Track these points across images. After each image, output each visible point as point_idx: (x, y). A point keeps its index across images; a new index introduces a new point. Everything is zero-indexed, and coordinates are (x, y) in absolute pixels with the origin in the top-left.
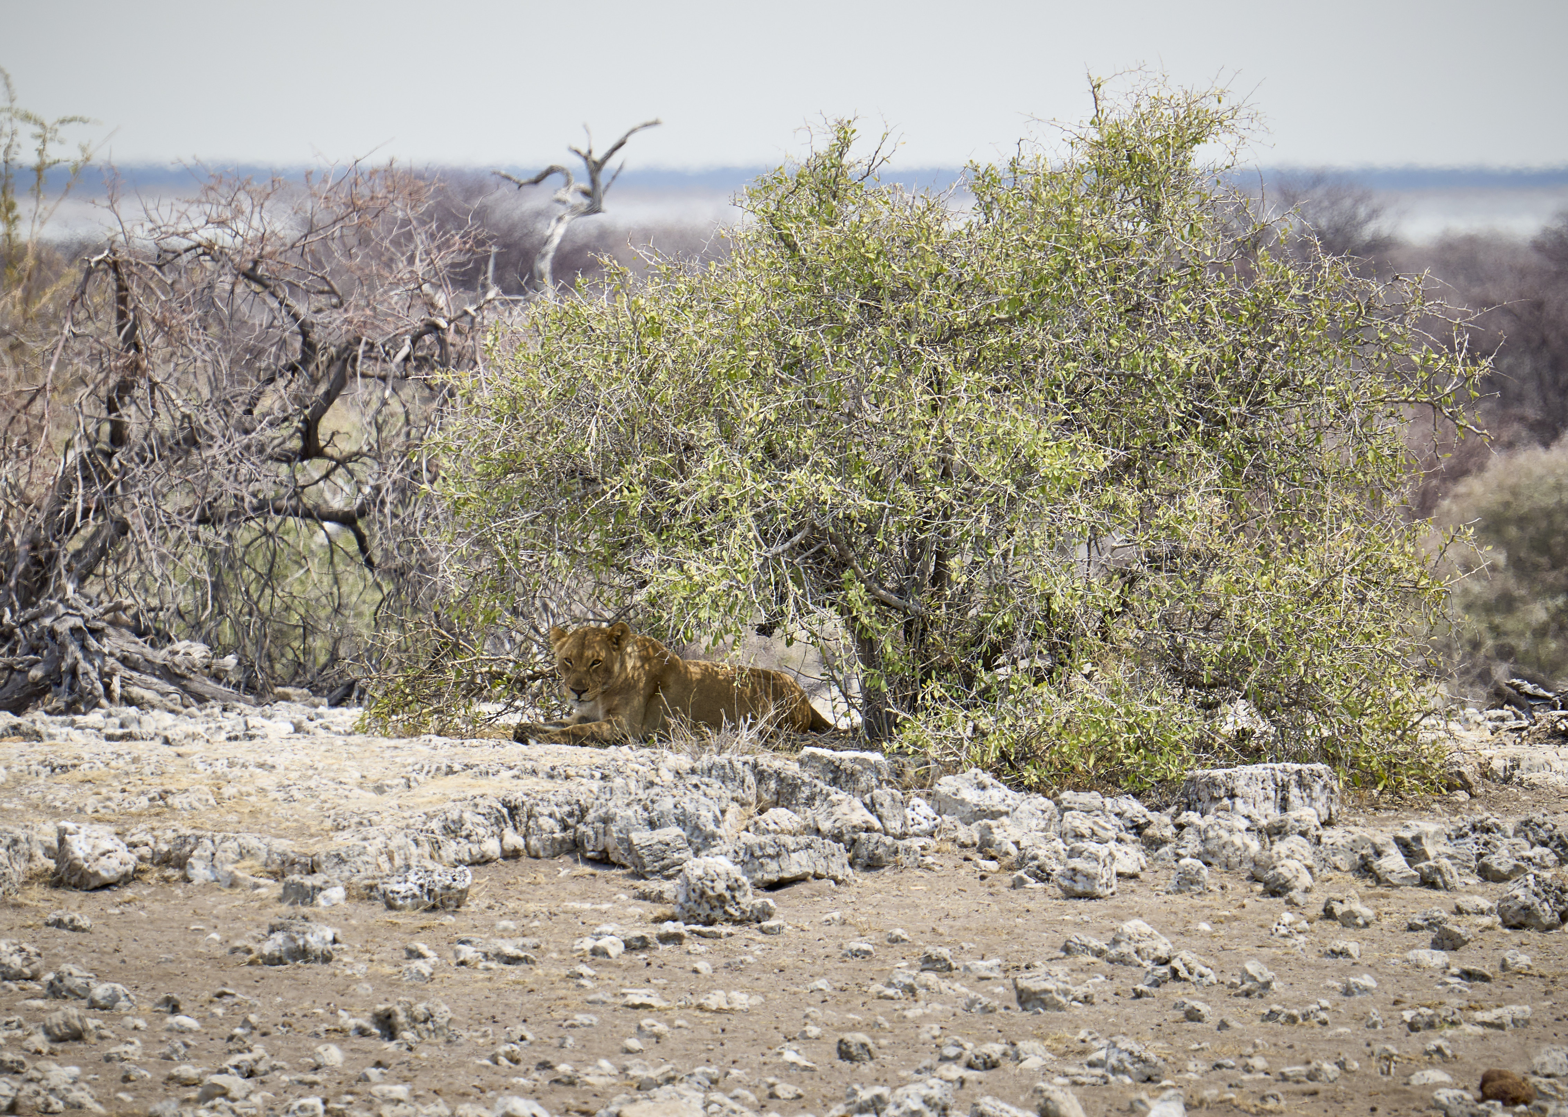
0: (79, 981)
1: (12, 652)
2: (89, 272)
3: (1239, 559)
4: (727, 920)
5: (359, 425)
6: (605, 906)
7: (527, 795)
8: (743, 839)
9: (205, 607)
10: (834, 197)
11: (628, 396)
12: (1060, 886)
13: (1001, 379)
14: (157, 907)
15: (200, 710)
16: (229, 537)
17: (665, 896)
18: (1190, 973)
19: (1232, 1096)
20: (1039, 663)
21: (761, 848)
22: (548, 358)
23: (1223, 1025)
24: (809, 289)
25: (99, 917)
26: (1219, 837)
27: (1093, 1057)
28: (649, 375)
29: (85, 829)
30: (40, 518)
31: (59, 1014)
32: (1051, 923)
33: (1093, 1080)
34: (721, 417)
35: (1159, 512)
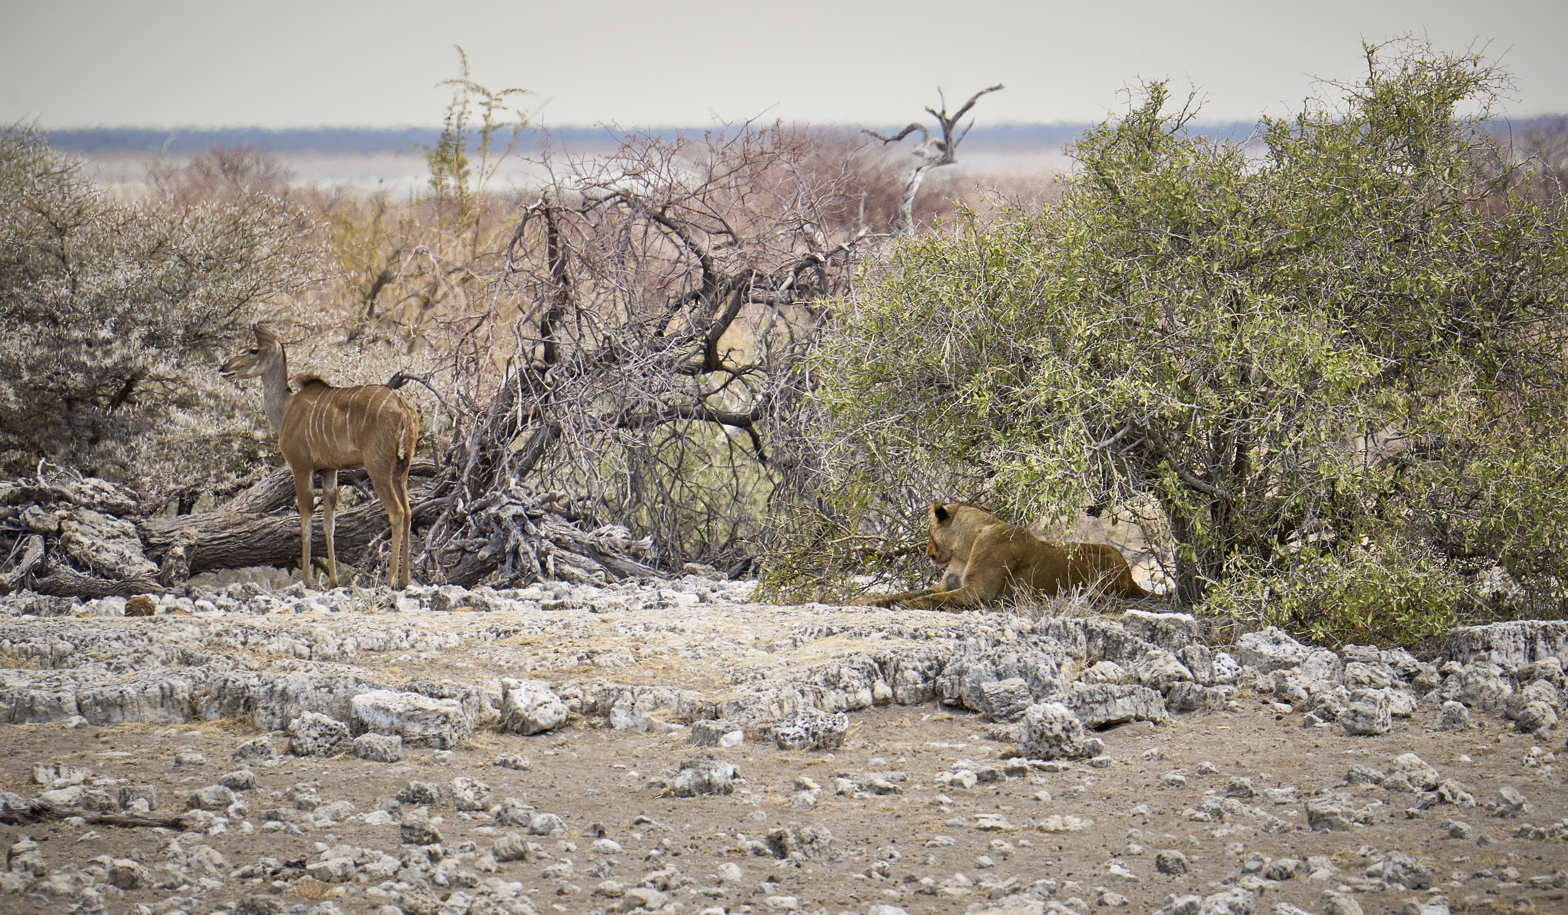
0: (521, 812)
1: (464, 535)
2: (526, 218)
3: (1494, 448)
4: (1063, 756)
5: (752, 343)
6: (961, 746)
7: (894, 652)
8: (1076, 688)
9: (625, 497)
10: (1149, 148)
11: (976, 316)
12: (1344, 725)
13: (1291, 299)
14: (586, 749)
15: (622, 584)
16: (645, 438)
17: (1011, 736)
18: (1454, 797)
19: (1490, 900)
20: (1325, 537)
21: (1091, 695)
22: (910, 285)
23: (1482, 841)
24: (1128, 225)
25: (537, 758)
26: (1477, 682)
27: (1371, 869)
28: (994, 299)
29: (525, 684)
30: (486, 424)
31: (505, 838)
32: (1337, 757)
33: (1372, 888)
34: (1053, 333)
35: (1425, 410)
